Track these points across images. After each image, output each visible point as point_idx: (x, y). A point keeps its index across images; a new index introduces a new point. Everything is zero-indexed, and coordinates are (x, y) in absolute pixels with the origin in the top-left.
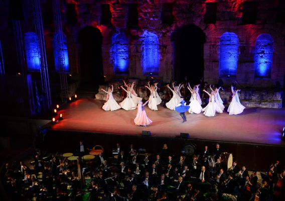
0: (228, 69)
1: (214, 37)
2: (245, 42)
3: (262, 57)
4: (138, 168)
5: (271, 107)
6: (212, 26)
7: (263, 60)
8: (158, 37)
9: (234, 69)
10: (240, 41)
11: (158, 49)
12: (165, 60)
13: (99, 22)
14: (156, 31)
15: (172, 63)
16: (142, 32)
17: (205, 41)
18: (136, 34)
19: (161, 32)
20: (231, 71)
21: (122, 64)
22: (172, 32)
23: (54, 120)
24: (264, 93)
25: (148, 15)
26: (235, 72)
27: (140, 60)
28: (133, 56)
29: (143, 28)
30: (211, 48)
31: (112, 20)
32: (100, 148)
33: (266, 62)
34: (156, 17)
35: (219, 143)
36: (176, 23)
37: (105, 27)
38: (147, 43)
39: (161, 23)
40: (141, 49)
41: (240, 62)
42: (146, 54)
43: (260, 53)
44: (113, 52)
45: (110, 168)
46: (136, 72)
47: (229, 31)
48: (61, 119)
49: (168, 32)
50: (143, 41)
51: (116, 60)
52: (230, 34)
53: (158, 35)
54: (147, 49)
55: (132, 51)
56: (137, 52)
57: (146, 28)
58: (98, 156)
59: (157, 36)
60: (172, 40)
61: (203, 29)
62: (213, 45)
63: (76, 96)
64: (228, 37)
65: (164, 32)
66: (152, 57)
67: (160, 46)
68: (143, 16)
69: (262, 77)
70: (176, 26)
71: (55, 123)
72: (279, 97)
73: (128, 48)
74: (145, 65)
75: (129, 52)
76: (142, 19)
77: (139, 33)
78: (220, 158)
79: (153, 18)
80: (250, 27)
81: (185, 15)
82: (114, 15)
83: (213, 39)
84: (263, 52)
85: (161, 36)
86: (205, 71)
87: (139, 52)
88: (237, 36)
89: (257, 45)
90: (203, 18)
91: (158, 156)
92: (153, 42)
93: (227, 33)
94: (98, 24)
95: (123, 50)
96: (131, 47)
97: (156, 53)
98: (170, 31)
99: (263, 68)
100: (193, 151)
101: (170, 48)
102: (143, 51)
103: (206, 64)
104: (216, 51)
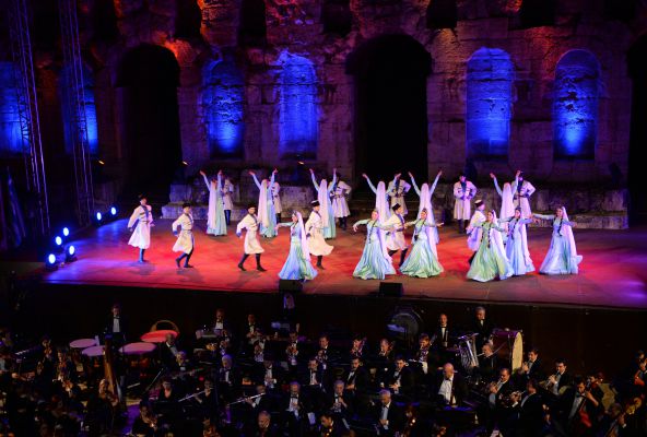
0: (487, 140)
1: (451, 60)
2: (528, 72)
3: (570, 108)
4: (270, 373)
5: (600, 227)
6: (447, 34)
7: (573, 116)
8: (315, 67)
9: (502, 140)
10: (516, 68)
11: (315, 96)
12: (332, 120)
13: (171, 33)
14: (310, 50)
15: (349, 128)
16: (276, 54)
17: (430, 72)
18: (261, 60)
19: (321, 52)
20: (495, 145)
21: (228, 134)
22: (348, 51)
23: (52, 259)
24: (580, 194)
25: (290, 13)
26: (504, 146)
27: (271, 123)
28: (255, 112)
29: (279, 45)
30: (443, 89)
31: (203, 26)
32: (168, 327)
33: (581, 121)
34: (310, 15)
35: (483, 306)
36: (358, 29)
37: (186, 45)
38: (289, 82)
39: (321, 30)
40: (274, 97)
41: (517, 120)
42: (287, 107)
43: (565, 99)
44: (205, 105)
45: (196, 374)
46: (260, 151)
47: (489, 45)
48: (70, 259)
49: (339, 50)
50: (278, 76)
51: (212, 125)
52: (490, 54)
53: (315, 61)
54: (287, 97)
55: (251, 101)
56: (264, 102)
57: (284, 44)
58: (164, 343)
59: (311, 63)
60: (347, 73)
61: (423, 43)
62: (451, 81)
63: (114, 211)
64: (486, 61)
65: (328, 51)
66: (299, 115)
67: (320, 87)
68: (277, 15)
69: (571, 158)
70: (359, 37)
71: (55, 267)
72: (618, 202)
73: (242, 94)
74: (283, 135)
75: (242, 104)
76: (276, 23)
77: (268, 59)
78: (491, 342)
79: (303, 18)
80: (539, 34)
81: (379, 11)
82: (207, 15)
83: (449, 66)
84: (572, 97)
85: (322, 61)
86: (430, 146)
87: (269, 104)
88: (507, 57)
89: (558, 78)
90: (424, 14)
91: (324, 339)
92: (303, 79)
93: (484, 50)
94: (168, 38)
95: (229, 101)
96: (250, 90)
97: (310, 106)
98: (344, 49)
99: (573, 135)
100: (416, 326)
101: (345, 91)
102: (277, 100)
103: (433, 128)
104: (457, 96)
